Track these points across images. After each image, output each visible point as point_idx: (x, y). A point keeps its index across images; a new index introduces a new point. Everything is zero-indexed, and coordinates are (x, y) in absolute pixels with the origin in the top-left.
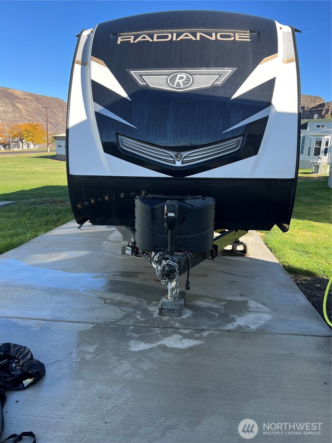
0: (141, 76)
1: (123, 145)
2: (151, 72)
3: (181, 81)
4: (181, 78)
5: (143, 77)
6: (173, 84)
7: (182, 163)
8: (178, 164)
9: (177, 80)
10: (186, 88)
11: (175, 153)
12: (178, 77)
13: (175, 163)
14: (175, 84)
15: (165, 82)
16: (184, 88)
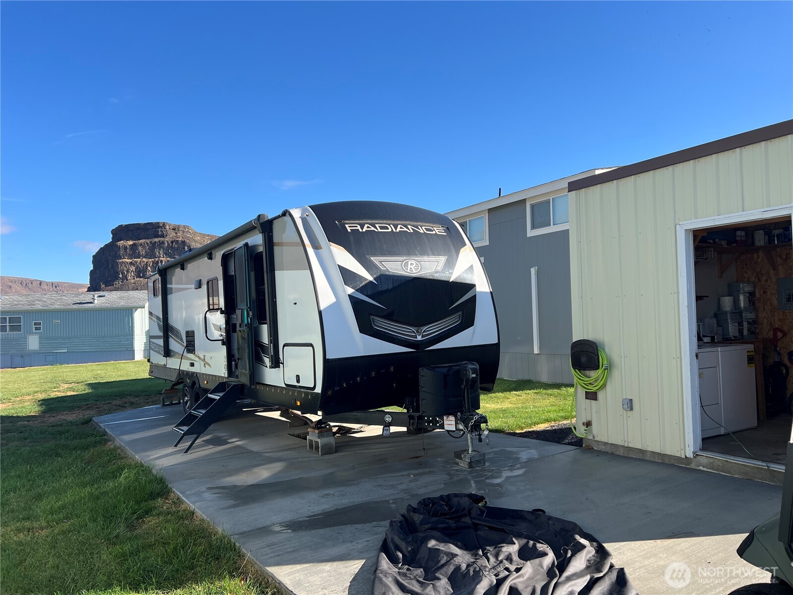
0: (381, 262)
1: (375, 324)
2: (388, 259)
3: (412, 267)
4: (412, 264)
5: (383, 263)
6: (407, 269)
7: (422, 337)
8: (419, 338)
9: (409, 266)
10: (417, 272)
11: (416, 328)
12: (409, 264)
13: (416, 338)
14: (409, 269)
15: (400, 267)
16: (415, 273)
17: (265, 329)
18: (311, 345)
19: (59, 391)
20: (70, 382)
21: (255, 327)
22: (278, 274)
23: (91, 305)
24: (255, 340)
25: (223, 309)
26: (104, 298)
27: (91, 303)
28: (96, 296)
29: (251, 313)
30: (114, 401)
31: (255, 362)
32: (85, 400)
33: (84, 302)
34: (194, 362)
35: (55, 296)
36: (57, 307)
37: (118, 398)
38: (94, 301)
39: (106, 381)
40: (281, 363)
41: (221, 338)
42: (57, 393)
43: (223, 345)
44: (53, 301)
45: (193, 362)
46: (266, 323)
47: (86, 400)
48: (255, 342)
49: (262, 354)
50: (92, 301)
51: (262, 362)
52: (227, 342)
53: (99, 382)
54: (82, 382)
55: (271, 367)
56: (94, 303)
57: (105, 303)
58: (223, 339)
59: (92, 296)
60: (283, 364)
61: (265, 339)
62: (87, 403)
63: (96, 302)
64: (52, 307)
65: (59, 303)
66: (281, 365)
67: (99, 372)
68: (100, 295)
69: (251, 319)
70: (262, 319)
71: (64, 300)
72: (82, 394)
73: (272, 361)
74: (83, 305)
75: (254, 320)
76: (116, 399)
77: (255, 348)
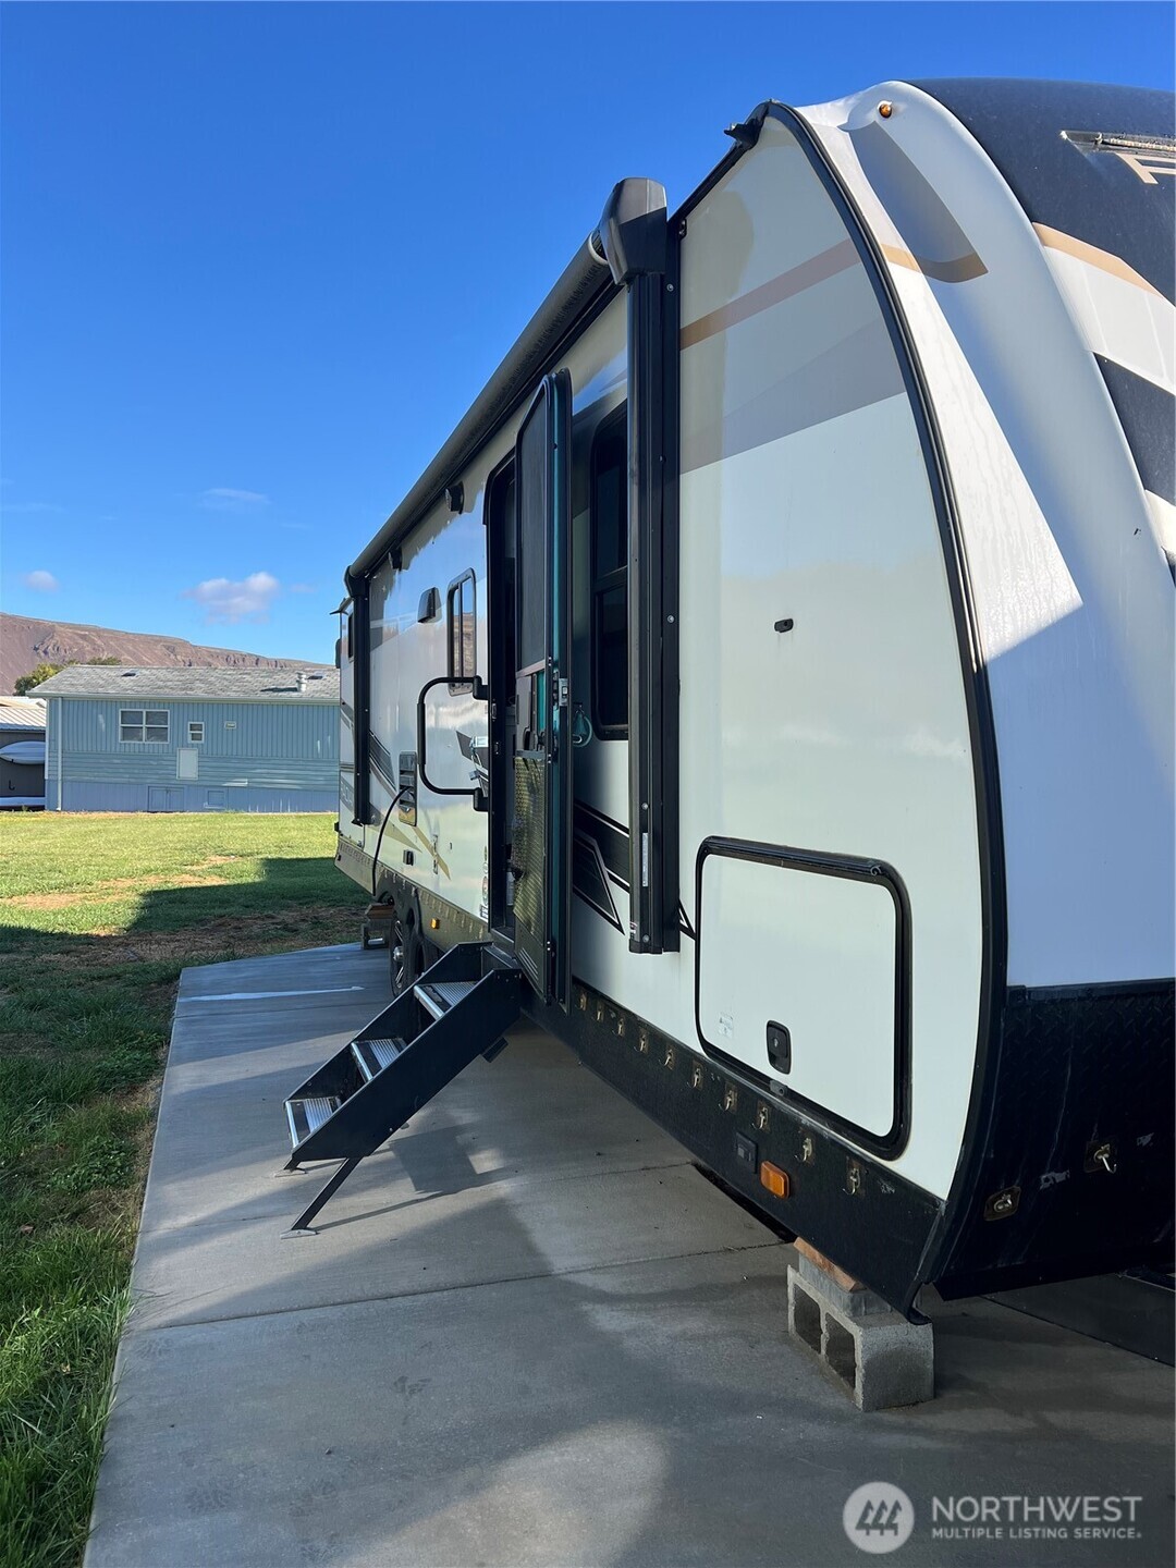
17: (619, 758)
18: (884, 875)
19: (193, 874)
20: (227, 852)
21: (576, 750)
22: (694, 486)
23: (294, 694)
24: (576, 801)
25: (485, 682)
26: (321, 681)
27: (295, 690)
28: (304, 676)
29: (563, 686)
30: (284, 912)
31: (574, 890)
32: (224, 903)
33: (282, 687)
34: (416, 853)
35: (231, 673)
36: (233, 695)
37: (294, 903)
38: (300, 687)
39: (295, 857)
40: (688, 931)
41: (476, 784)
42: (187, 877)
43: (479, 808)
44: (226, 683)
45: (411, 849)
46: (622, 736)
47: (228, 901)
48: (575, 810)
49: (606, 870)
50: (296, 686)
51: (597, 898)
52: (495, 800)
53: (280, 859)
54: (251, 854)
55: (638, 947)
56: (300, 691)
57: (321, 691)
58: (479, 790)
59: (297, 676)
60: (696, 936)
61: (619, 804)
62: (222, 911)
63: (304, 688)
64: (223, 695)
65: (235, 688)
66: (687, 942)
67: (294, 833)
68: (312, 674)
69: (563, 710)
70: (608, 717)
71: (247, 681)
72: (228, 886)
73: (641, 912)
74: (280, 694)
75: (575, 717)
76: (288, 907)
77: (575, 836)
